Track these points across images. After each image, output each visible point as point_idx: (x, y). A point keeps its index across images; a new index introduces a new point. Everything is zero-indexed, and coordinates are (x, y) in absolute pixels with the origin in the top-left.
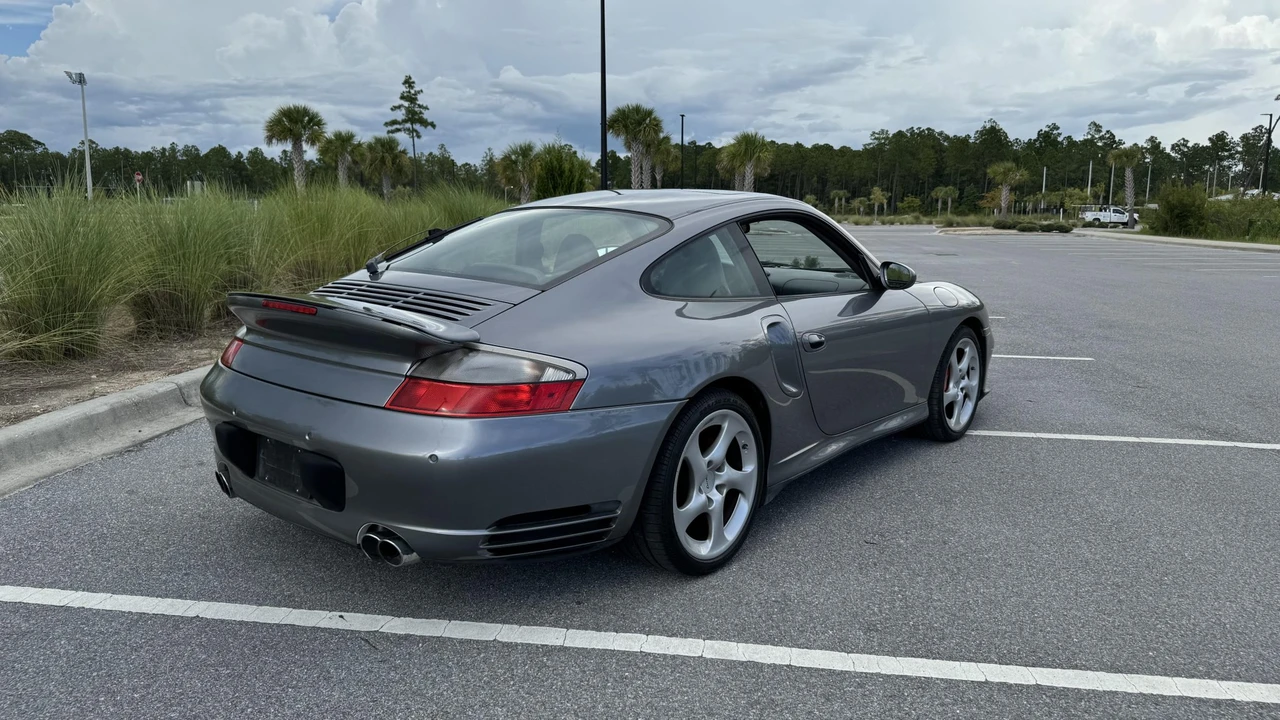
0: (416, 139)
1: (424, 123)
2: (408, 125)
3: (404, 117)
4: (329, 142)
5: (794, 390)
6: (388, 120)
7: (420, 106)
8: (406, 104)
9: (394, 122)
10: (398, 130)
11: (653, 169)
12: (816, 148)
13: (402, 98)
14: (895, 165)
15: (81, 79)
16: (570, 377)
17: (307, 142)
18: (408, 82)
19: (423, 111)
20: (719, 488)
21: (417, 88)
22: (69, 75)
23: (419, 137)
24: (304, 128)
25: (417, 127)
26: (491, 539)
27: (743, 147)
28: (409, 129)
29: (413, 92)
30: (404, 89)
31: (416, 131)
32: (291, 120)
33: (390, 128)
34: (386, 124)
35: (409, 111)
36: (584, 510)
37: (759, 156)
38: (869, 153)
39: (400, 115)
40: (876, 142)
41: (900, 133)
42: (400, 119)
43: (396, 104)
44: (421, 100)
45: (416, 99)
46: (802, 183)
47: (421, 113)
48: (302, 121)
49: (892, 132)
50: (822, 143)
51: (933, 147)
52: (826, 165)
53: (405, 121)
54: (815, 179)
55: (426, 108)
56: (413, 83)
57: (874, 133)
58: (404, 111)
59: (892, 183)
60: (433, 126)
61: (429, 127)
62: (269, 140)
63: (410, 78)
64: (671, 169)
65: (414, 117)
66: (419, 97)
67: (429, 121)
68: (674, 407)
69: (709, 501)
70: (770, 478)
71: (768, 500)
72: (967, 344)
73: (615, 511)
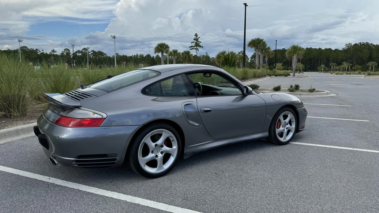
0: (197, 51)
1: (200, 46)
2: (196, 47)
3: (194, 45)
4: (171, 52)
5: (197, 124)
6: (190, 46)
7: (199, 42)
8: (195, 41)
9: (192, 47)
10: (193, 49)
11: (264, 57)
12: (326, 49)
13: (194, 39)
14: (354, 55)
15: (114, 37)
16: (101, 117)
17: (165, 53)
18: (196, 35)
19: (200, 43)
20: (162, 153)
21: (198, 36)
22: (111, 36)
23: (198, 50)
24: (164, 49)
25: (198, 47)
26: (76, 161)
27: (293, 50)
28: (196, 48)
29: (197, 38)
30: (195, 37)
31: (198, 49)
32: (161, 47)
33: (191, 48)
34: (190, 47)
35: (196, 43)
36: (105, 155)
37: (298, 53)
38: (345, 51)
39: (194, 44)
40: (347, 47)
41: (356, 44)
42: (193, 46)
43: (193, 42)
44: (199, 40)
45: (198, 40)
46: (321, 60)
47: (199, 44)
48: (163, 47)
49: (353, 44)
50: (328, 48)
51: (368, 49)
52: (329, 55)
53: (195, 46)
54: (325, 59)
55: (201, 42)
56: (198, 35)
57: (346, 44)
58: (194, 43)
59: (353, 61)
60: (202, 47)
61: (201, 47)
62: (155, 52)
63: (197, 34)
64: (271, 57)
65: (197, 44)
66: (199, 39)
67: (201, 46)
68: (137, 127)
69: (157, 156)
70: (186, 151)
71: (185, 158)
72: (289, 113)
73: (116, 157)
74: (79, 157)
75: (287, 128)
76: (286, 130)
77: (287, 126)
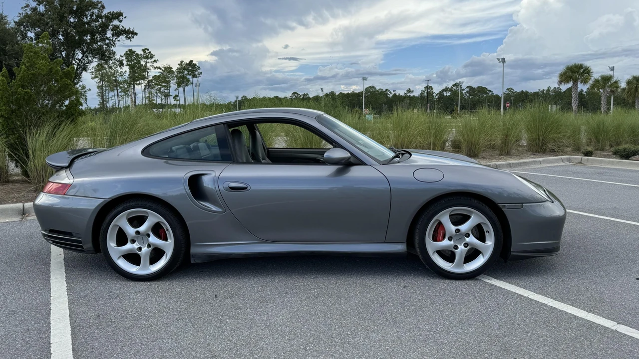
15: (503, 61)
17: (581, 82)
20: (149, 246)
24: (580, 75)
32: (572, 72)
36: (71, 234)
48: (578, 72)
62: (560, 82)
68: (101, 202)
69: (140, 249)
70: (193, 250)
71: (192, 261)
72: (472, 212)
73: (81, 238)
74: (51, 231)
75: (466, 245)
76: (461, 247)
77: (467, 240)
